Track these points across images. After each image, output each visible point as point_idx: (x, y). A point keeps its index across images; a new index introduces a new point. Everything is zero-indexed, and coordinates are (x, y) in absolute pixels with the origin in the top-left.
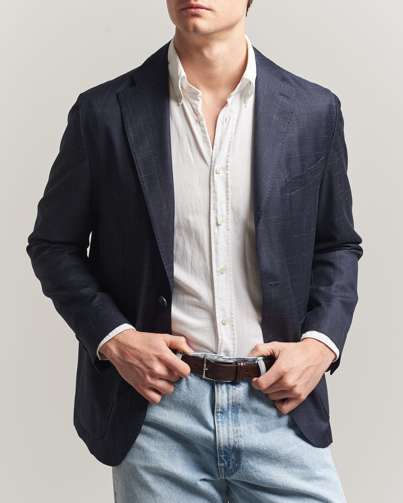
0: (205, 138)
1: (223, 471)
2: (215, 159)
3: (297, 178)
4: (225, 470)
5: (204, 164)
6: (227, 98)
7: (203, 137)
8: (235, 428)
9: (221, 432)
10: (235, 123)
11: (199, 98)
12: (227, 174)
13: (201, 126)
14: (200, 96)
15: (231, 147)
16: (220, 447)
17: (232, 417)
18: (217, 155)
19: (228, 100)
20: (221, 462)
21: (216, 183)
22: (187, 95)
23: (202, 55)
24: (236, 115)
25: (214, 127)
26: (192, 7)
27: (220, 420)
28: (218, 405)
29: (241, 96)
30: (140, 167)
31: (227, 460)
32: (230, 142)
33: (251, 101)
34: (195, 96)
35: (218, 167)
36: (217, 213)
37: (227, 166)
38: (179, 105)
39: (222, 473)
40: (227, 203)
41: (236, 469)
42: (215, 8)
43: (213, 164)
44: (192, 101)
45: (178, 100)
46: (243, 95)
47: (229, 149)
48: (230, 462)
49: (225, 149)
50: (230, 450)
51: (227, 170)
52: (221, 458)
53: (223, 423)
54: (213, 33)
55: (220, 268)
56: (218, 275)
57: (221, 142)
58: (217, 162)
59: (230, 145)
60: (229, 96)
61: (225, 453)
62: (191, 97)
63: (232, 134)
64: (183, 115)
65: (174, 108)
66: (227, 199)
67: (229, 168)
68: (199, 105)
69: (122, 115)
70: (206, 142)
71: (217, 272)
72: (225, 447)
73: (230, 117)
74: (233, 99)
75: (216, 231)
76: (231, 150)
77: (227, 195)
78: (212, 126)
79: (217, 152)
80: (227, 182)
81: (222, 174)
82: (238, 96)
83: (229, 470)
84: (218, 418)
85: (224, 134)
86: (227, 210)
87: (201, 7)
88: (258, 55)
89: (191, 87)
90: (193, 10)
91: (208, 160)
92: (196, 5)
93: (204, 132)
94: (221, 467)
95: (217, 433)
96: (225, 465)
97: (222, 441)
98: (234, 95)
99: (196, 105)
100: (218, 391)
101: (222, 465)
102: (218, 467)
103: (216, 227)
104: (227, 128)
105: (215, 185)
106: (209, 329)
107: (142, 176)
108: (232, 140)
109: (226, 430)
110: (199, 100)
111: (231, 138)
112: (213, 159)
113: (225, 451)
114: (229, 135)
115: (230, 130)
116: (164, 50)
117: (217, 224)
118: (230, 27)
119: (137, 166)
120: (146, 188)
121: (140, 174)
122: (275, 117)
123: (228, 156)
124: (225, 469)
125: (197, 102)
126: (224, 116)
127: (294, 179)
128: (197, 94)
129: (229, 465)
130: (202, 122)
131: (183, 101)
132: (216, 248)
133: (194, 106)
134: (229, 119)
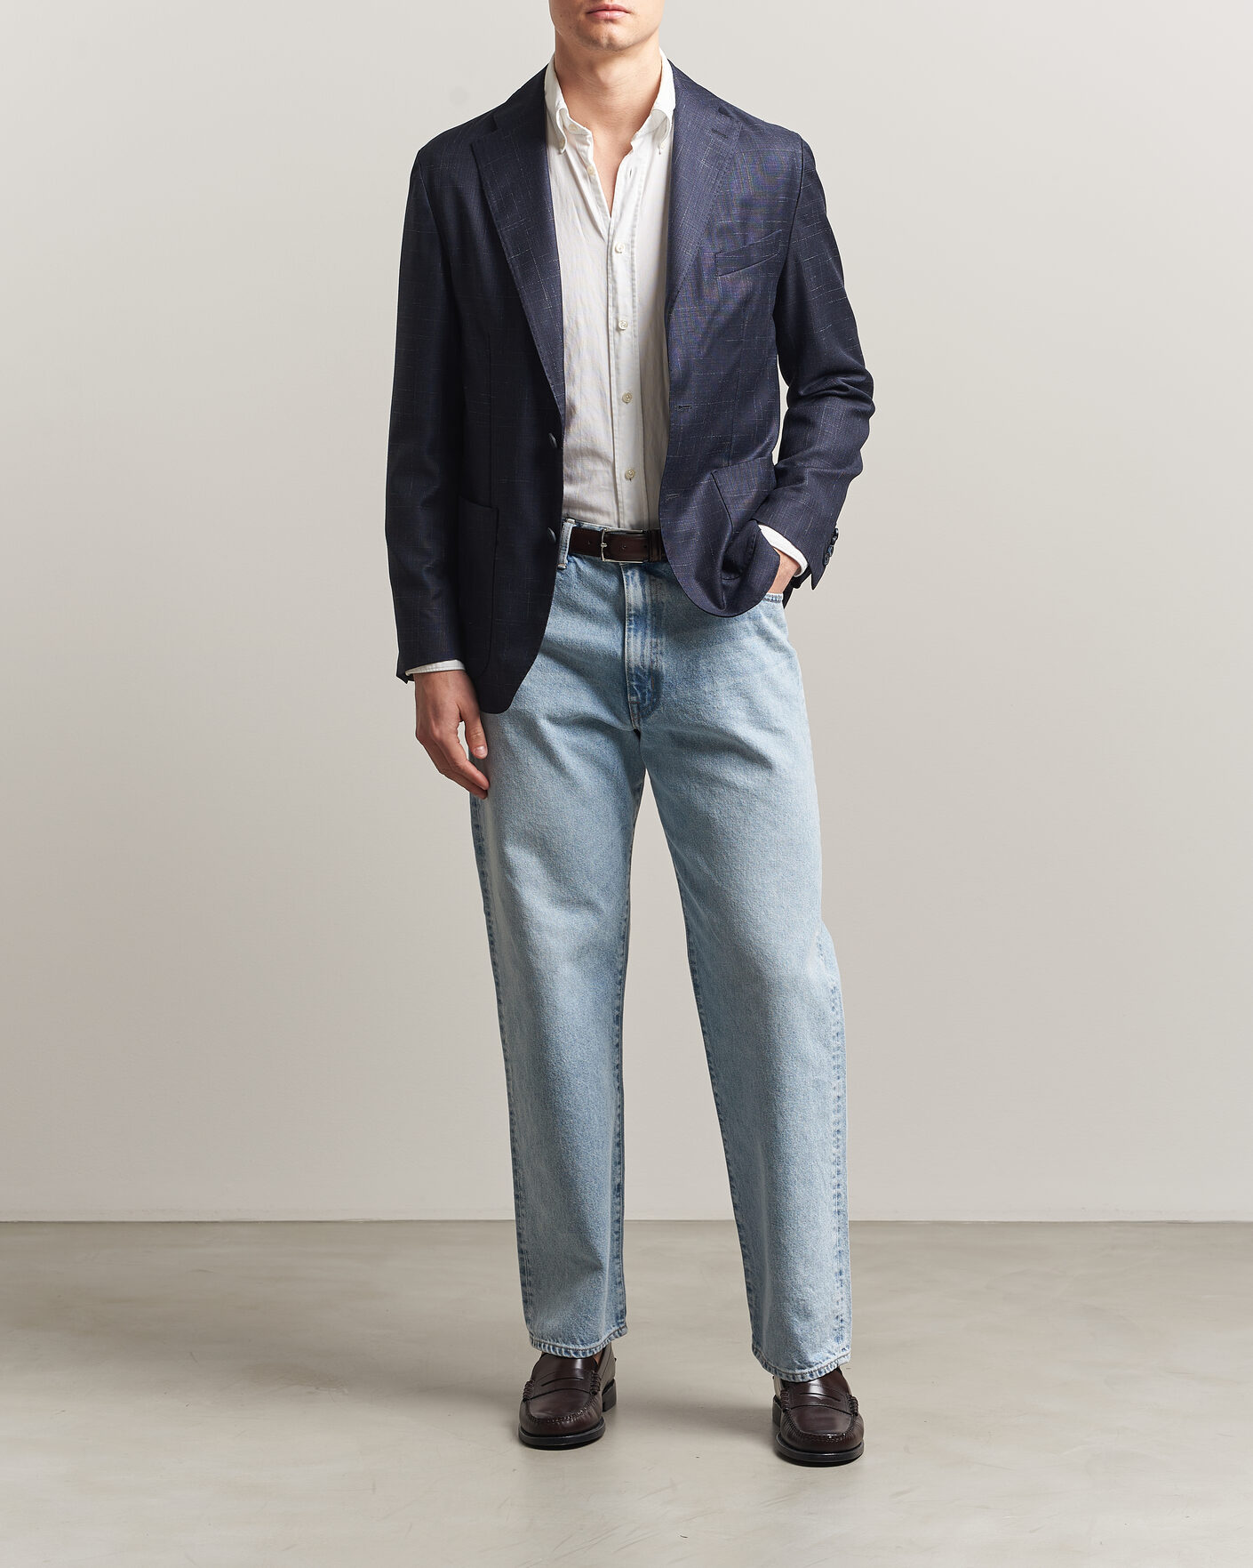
0: (598, 200)
1: (636, 712)
2: (614, 231)
3: (734, 253)
4: (638, 708)
5: (598, 237)
6: (631, 141)
7: (596, 198)
8: (654, 640)
9: (632, 644)
10: (644, 177)
11: (588, 141)
12: (632, 254)
13: (593, 182)
14: (590, 138)
15: (638, 214)
16: (630, 668)
17: (652, 623)
18: (617, 225)
19: (632, 143)
20: (632, 695)
21: (615, 267)
22: (573, 139)
23: (596, 75)
24: (646, 166)
25: (611, 184)
26: (607, 9)
27: (632, 626)
28: (630, 605)
29: (653, 138)
30: (507, 243)
31: (641, 691)
32: (637, 206)
33: (666, 144)
34: (581, 138)
35: (617, 244)
36: (617, 312)
37: (632, 242)
38: (560, 153)
39: (634, 715)
40: (634, 296)
41: (655, 706)
42: (637, 10)
43: (611, 238)
44: (578, 146)
45: (559, 147)
46: (655, 136)
47: (635, 216)
48: (645, 694)
49: (628, 216)
50: (644, 674)
51: (633, 247)
52: (631, 686)
53: (636, 631)
54: (633, 45)
55: (623, 394)
56: (619, 404)
57: (623, 205)
58: (617, 235)
59: (636, 211)
60: (632, 136)
61: (639, 679)
62: (578, 140)
63: (640, 194)
64: (568, 171)
65: (555, 161)
66: (633, 290)
67: (635, 244)
68: (590, 152)
69: (479, 172)
70: (600, 205)
71: (618, 399)
72: (637, 668)
73: (636, 169)
74: (641, 141)
75: (617, 339)
76: (638, 217)
77: (633, 285)
78: (609, 184)
79: (617, 220)
80: (632, 265)
81: (625, 253)
82: (649, 138)
83: (644, 708)
84: (630, 624)
85: (627, 194)
86: (634, 307)
87: (617, 8)
88: (678, 74)
89: (576, 126)
90: (608, 14)
91: (604, 234)
92: (613, 6)
93: (596, 191)
94: (633, 703)
95: (626, 646)
96: (637, 698)
97: (632, 658)
98: (641, 136)
99: (584, 152)
100: (627, 585)
101: (634, 698)
102: (627, 703)
103: (617, 334)
104: (632, 186)
105: (614, 270)
106: (607, 488)
107: (512, 257)
108: (640, 203)
109: (639, 643)
110: (588, 145)
111: (638, 200)
112: (611, 232)
113: (637, 675)
114: (634, 196)
115: (636, 189)
116: (541, 76)
117: (618, 329)
118: (644, 40)
119: (503, 243)
120: (519, 275)
121: (509, 254)
122: (703, 162)
123: (634, 226)
124: (638, 704)
125: (586, 147)
126: (627, 168)
127: (728, 254)
128: (584, 135)
129: (644, 699)
130: (592, 176)
131: (567, 147)
132: (617, 364)
133: (582, 154)
134: (636, 172)
